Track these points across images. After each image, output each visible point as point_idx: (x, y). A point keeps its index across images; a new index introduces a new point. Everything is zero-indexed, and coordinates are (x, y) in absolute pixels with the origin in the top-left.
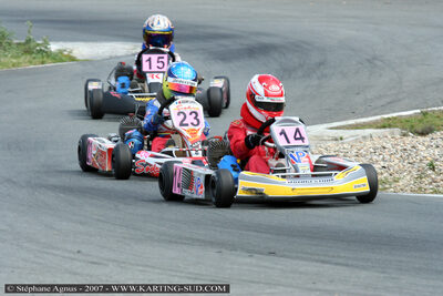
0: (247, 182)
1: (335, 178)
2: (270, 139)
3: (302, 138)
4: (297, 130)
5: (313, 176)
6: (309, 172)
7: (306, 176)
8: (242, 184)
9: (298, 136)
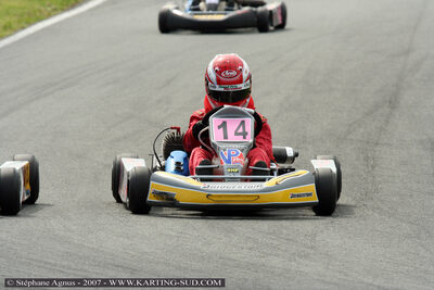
3: (244, 134)
9: (241, 130)
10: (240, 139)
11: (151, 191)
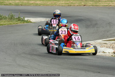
0: (65, 49)
1: (86, 49)
2: (72, 39)
3: (79, 39)
4: (78, 37)
5: (81, 48)
6: (80, 47)
7: (79, 48)
8: (64, 50)
9: (78, 39)
10: (79, 40)
11: (63, 50)
